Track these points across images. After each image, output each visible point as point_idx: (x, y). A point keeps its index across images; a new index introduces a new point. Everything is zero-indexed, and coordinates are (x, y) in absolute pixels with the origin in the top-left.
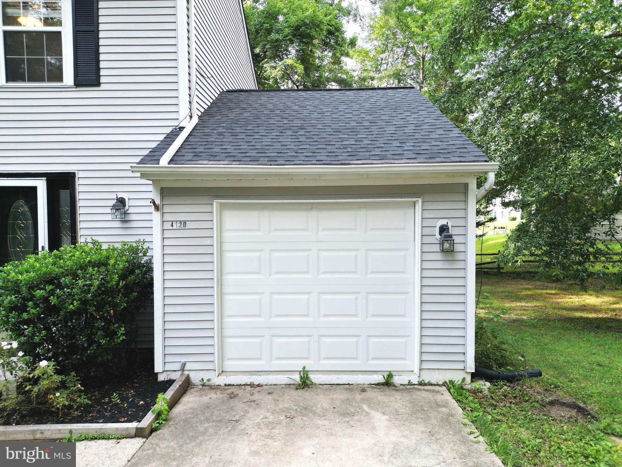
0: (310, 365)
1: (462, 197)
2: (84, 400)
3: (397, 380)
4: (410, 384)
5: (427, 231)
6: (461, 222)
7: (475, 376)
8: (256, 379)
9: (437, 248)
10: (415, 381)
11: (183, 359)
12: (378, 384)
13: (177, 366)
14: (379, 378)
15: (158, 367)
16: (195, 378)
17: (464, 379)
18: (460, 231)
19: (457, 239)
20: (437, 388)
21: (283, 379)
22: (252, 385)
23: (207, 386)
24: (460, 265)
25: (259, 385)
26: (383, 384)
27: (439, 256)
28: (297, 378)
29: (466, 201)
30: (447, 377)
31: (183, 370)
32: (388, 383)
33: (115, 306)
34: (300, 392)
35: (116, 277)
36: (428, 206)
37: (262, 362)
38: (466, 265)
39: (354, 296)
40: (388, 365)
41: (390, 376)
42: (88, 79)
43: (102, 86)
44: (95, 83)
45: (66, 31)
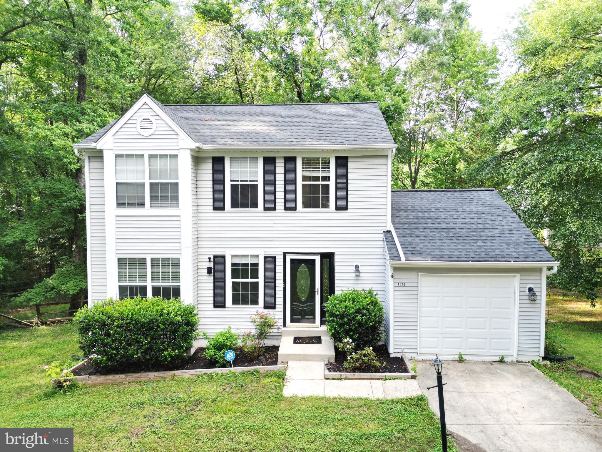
1: (539, 274)
3: (506, 360)
4: (512, 362)
5: (522, 290)
6: (539, 286)
7: (544, 358)
9: (527, 298)
10: (515, 360)
11: (403, 347)
12: (497, 361)
13: (399, 351)
14: (498, 359)
15: (391, 351)
16: (408, 356)
17: (539, 360)
18: (539, 290)
19: (537, 294)
20: (526, 364)
21: (451, 358)
23: (414, 360)
24: (538, 306)
26: (499, 361)
27: (528, 302)
28: (457, 357)
29: (541, 276)
30: (530, 359)
32: (501, 361)
36: (523, 278)
38: (541, 306)
39: (484, 319)
40: (501, 353)
41: (503, 358)
42: (342, 207)
43: (349, 210)
44: (346, 208)
45: (332, 184)
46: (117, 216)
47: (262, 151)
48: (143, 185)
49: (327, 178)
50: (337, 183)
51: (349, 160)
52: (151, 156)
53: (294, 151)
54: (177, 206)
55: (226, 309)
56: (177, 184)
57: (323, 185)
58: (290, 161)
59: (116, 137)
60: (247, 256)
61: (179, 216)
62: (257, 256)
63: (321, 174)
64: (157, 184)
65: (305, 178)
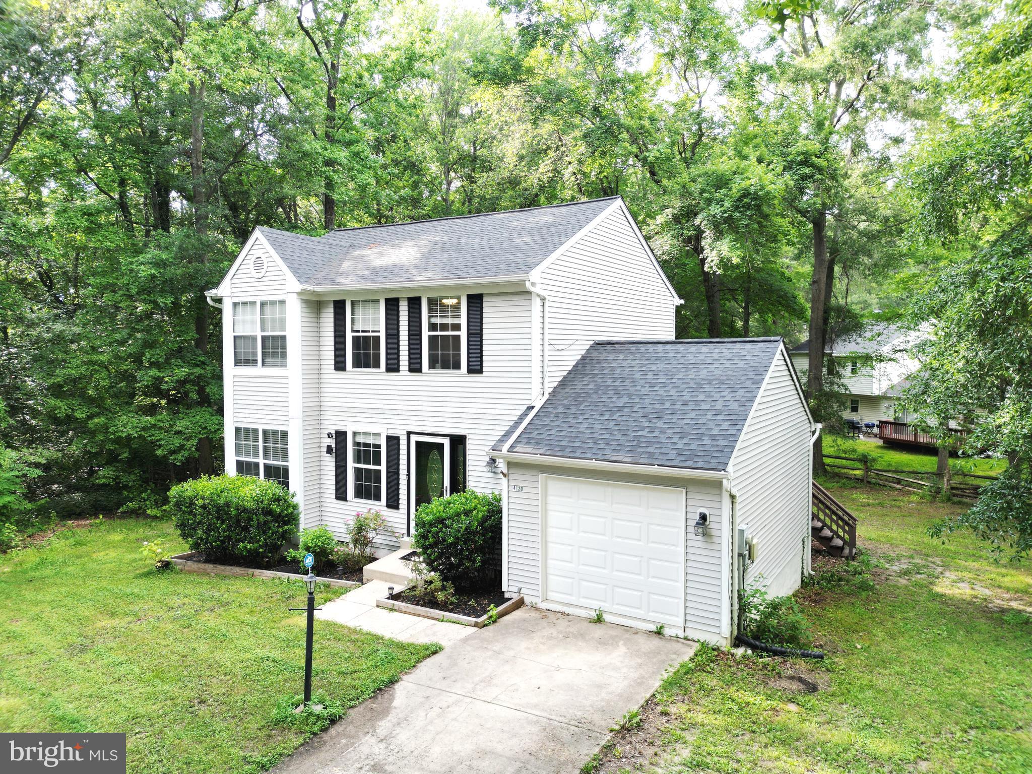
0: (605, 606)
1: (718, 492)
2: (454, 600)
3: (667, 631)
4: (676, 636)
5: (691, 515)
6: (716, 512)
8: (567, 610)
10: (681, 635)
11: (520, 585)
12: (652, 632)
13: (516, 590)
14: (653, 628)
15: (504, 588)
16: (527, 600)
18: (715, 519)
22: (563, 613)
23: (534, 607)
24: (715, 547)
25: (568, 614)
26: (655, 632)
28: (594, 614)
29: (721, 495)
30: (707, 637)
31: (519, 592)
32: (659, 633)
33: (475, 542)
34: (592, 625)
35: (476, 523)
36: (691, 496)
37: (574, 598)
39: (639, 559)
40: (662, 619)
41: (661, 627)
42: (476, 368)
43: (485, 374)
44: (480, 371)
45: (463, 334)
46: (234, 376)
47: (383, 291)
48: (254, 338)
49: (457, 327)
50: (469, 334)
51: (485, 299)
52: (263, 304)
53: (418, 289)
54: (284, 365)
55: (348, 503)
56: (284, 338)
57: (453, 336)
58: (414, 303)
59: (234, 281)
60: (369, 434)
61: (286, 377)
62: (379, 435)
63: (450, 321)
64: (268, 337)
65: (433, 327)
